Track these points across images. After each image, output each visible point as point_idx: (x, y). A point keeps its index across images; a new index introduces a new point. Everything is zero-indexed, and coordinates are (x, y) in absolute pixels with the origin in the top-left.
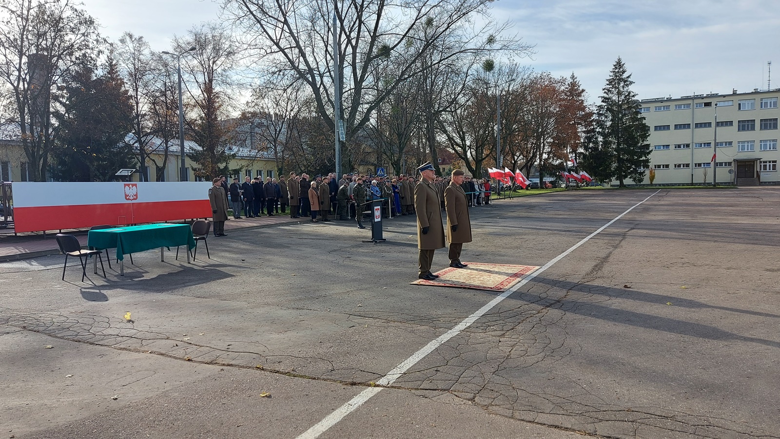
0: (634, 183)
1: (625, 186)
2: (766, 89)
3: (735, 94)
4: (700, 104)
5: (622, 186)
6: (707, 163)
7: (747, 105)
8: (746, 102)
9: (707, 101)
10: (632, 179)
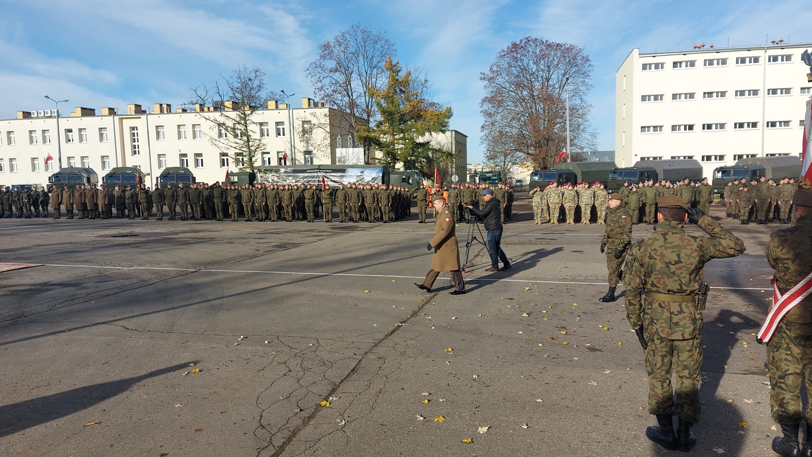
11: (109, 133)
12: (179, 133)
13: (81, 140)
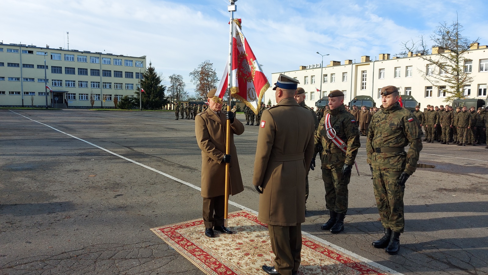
2: (66, 48)
3: (48, 48)
4: (25, 51)
6: (32, 92)
7: (56, 57)
8: (56, 55)
9: (30, 50)
11: (348, 76)
12: (395, 73)
13: (332, 81)
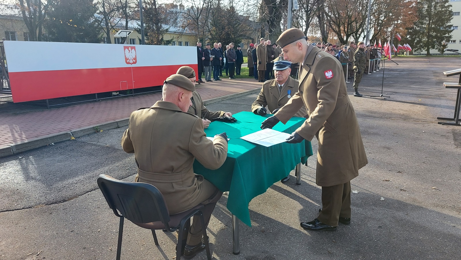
0: (439, 53)
1: (431, 55)
5: (428, 55)
10: (437, 50)
